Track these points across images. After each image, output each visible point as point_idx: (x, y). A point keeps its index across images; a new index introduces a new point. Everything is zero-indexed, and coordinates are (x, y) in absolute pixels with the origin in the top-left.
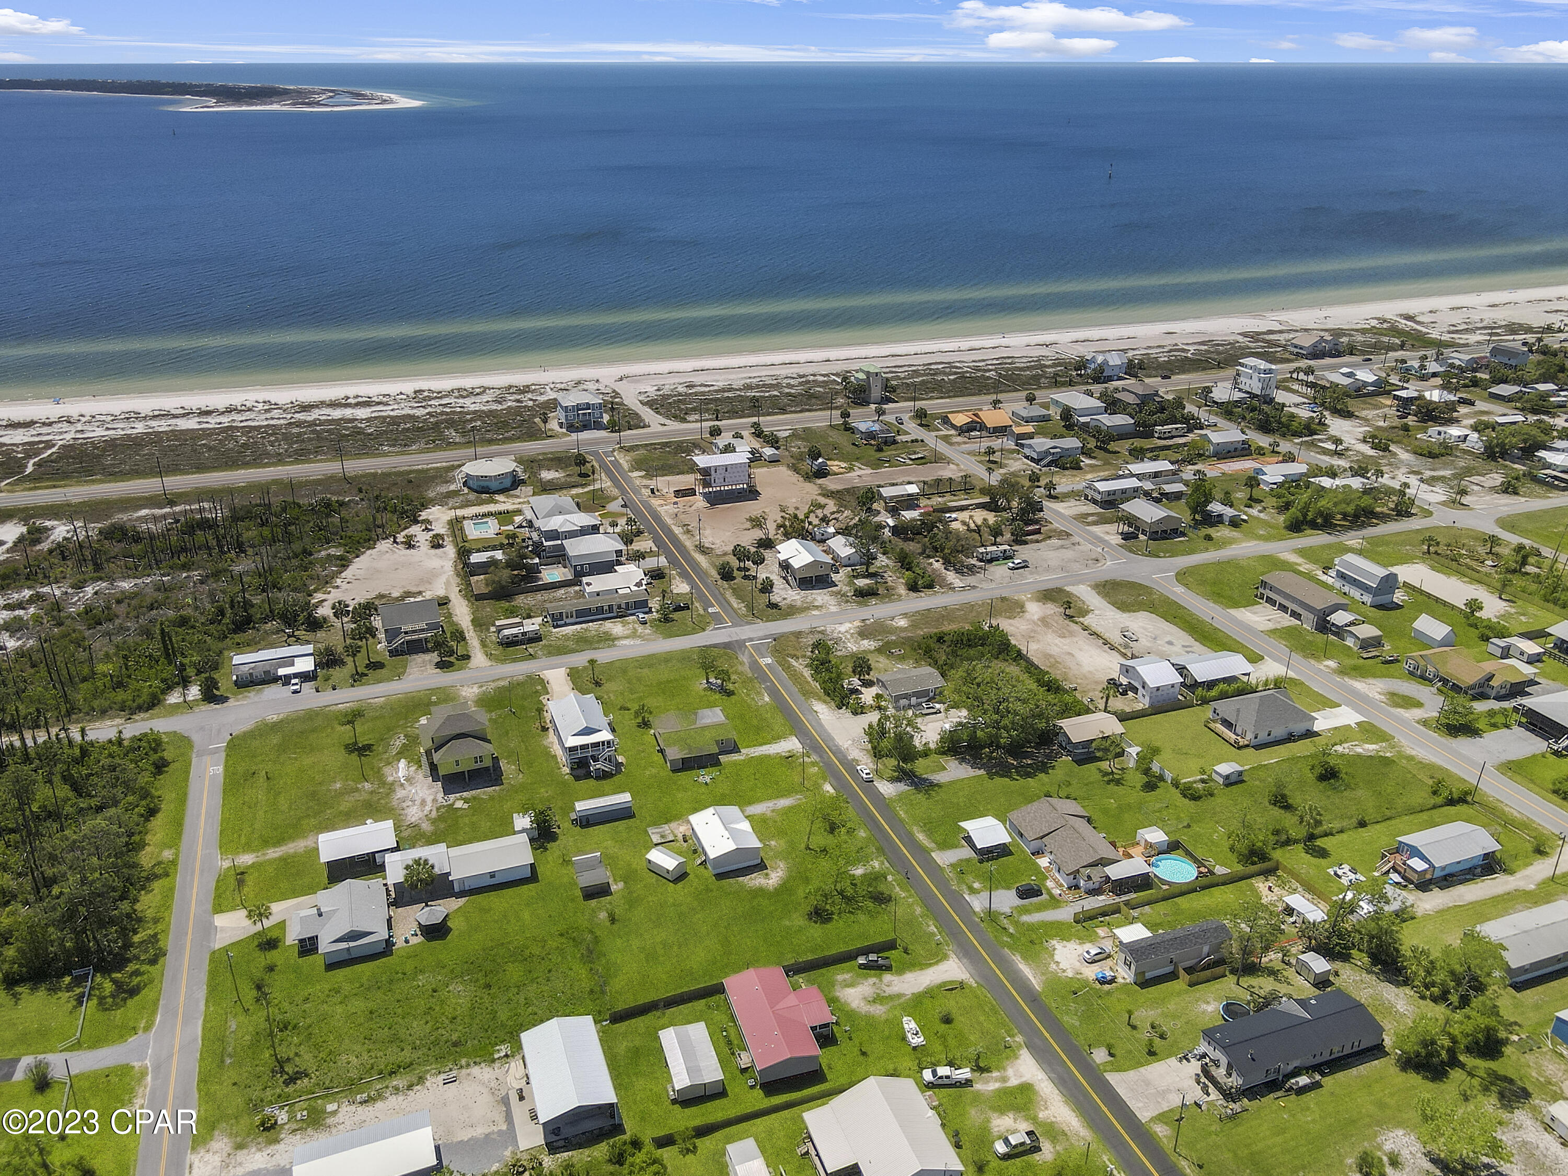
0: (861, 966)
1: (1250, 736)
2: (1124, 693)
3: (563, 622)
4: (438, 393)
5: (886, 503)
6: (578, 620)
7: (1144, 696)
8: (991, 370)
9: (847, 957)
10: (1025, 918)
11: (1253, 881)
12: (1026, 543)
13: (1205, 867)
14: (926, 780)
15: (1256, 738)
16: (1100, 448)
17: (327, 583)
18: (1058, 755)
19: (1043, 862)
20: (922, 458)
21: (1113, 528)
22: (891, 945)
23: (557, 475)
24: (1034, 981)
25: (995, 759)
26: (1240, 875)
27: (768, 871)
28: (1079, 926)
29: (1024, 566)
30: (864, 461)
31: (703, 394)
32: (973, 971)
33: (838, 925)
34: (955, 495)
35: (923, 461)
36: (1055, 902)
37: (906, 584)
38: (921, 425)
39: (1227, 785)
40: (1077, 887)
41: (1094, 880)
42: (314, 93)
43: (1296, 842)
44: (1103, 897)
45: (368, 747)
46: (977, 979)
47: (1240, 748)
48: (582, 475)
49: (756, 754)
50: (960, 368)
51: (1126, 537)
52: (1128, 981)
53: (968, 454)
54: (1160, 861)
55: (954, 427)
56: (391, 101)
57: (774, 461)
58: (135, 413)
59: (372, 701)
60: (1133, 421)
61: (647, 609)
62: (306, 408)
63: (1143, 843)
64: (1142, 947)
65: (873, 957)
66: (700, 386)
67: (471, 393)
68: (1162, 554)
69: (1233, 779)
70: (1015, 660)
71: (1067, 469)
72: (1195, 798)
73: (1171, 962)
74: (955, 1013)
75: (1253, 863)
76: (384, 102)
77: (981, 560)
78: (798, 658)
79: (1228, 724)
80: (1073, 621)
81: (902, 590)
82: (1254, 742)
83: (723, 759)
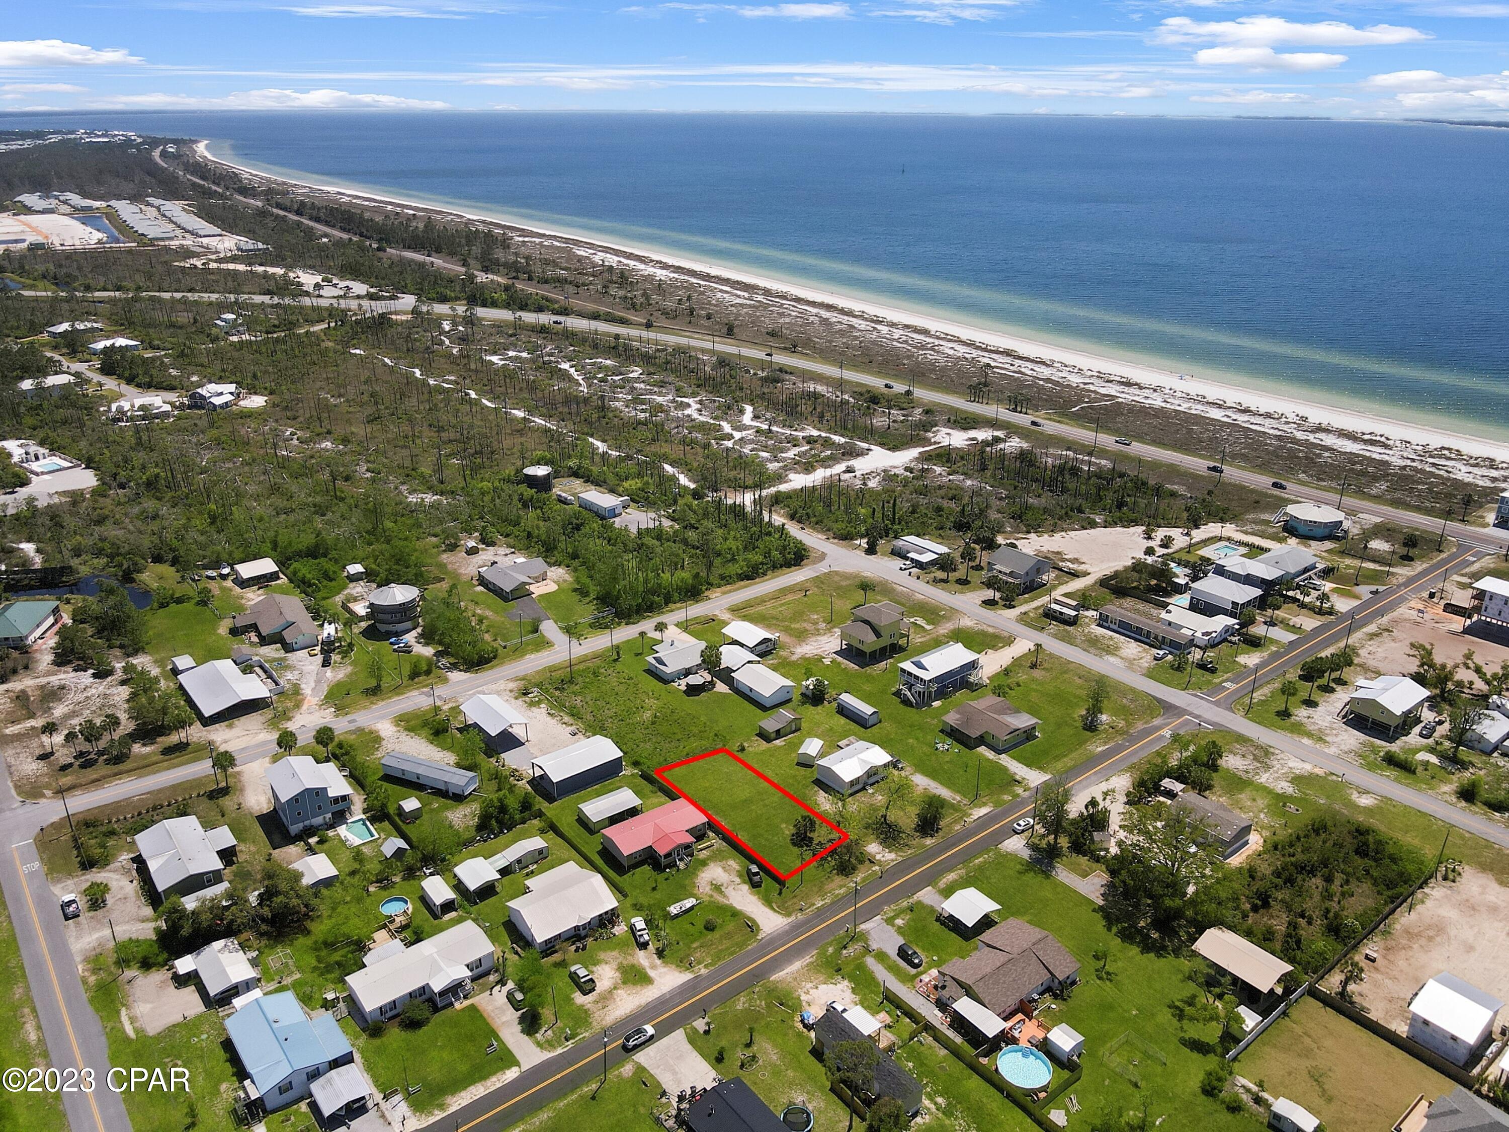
0: (747, 870)
3: (1106, 625)
6: (1120, 630)
10: (871, 960)
14: (1051, 866)
24: (782, 973)
27: (840, 803)
28: (880, 1000)
32: (777, 933)
33: (795, 851)
36: (910, 980)
37: (1461, 786)
41: (945, 993)
44: (940, 1014)
46: (768, 938)
48: (1405, 557)
63: (1048, 1034)
65: (758, 872)
72: (1210, 1091)
74: (720, 931)
83: (982, 749)
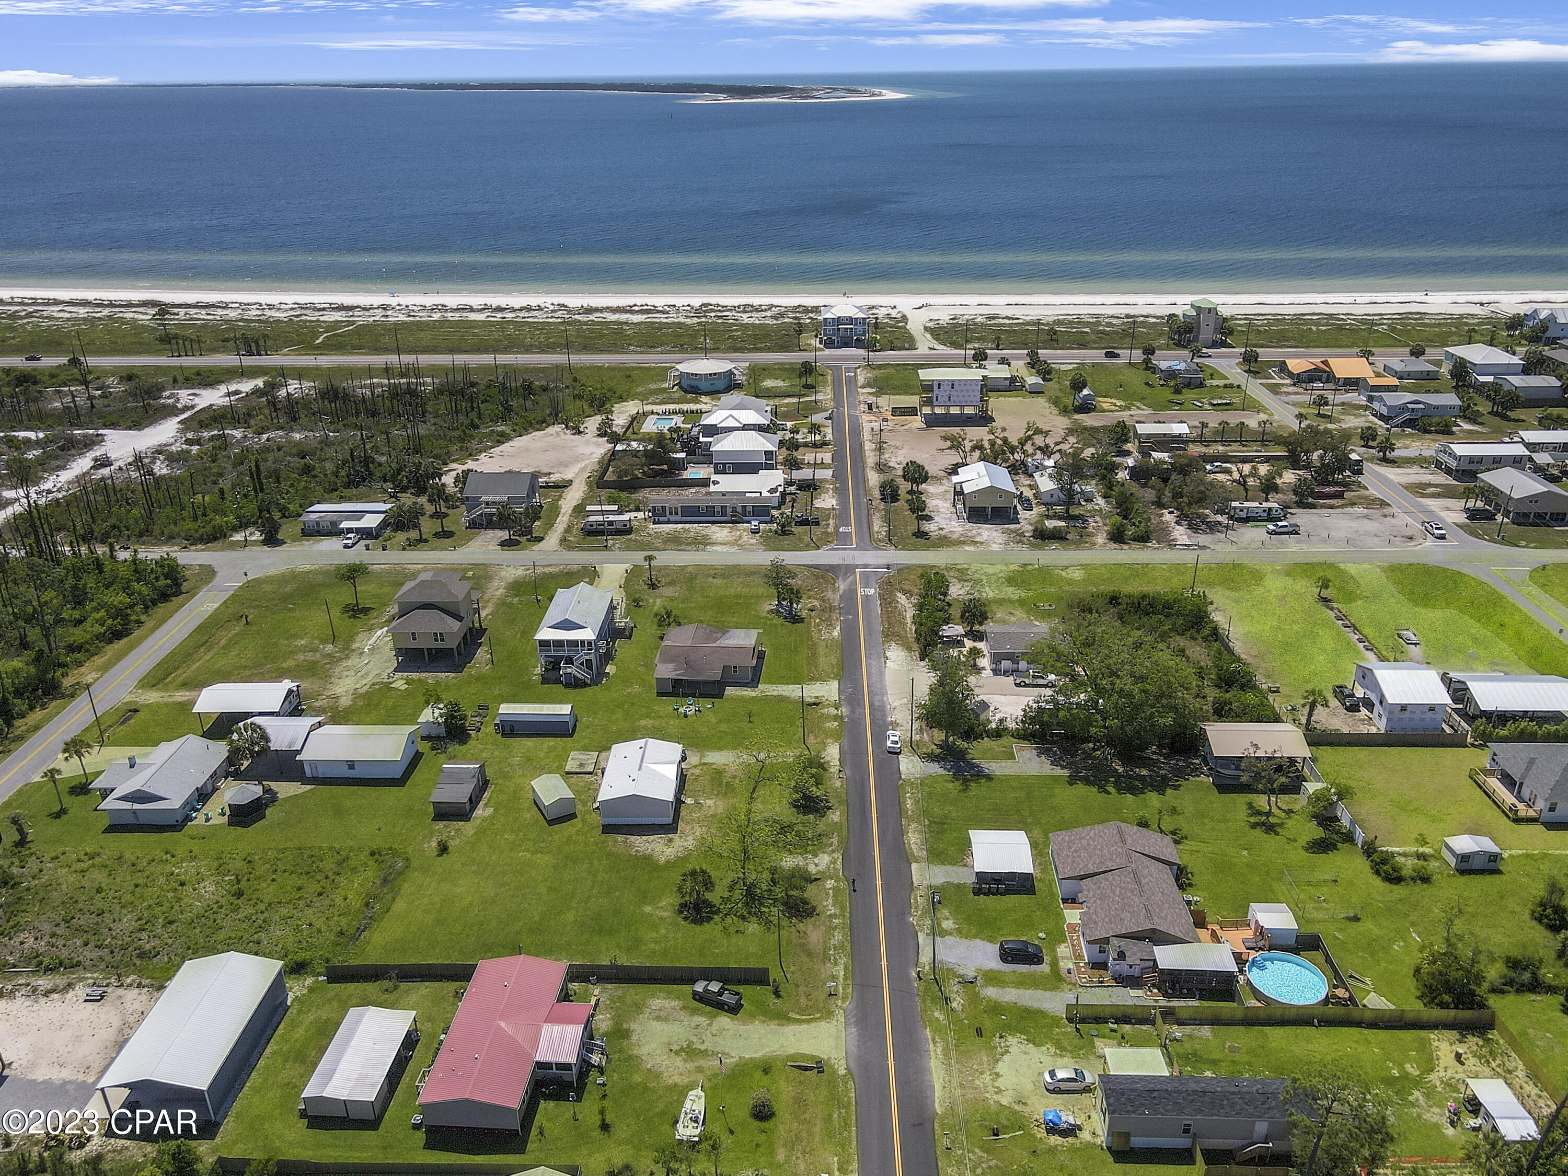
0: (697, 997)
1: (1540, 804)
2: (1353, 708)
3: (665, 519)
4: (723, 307)
5: (1140, 442)
6: (684, 519)
7: (1380, 716)
8: (1385, 324)
9: (685, 977)
10: (991, 992)
11: (1433, 1035)
12: (1313, 506)
13: (1347, 990)
14: (974, 766)
15: (1552, 809)
16: (1496, 414)
17: (470, 455)
18: (1196, 771)
19: (1072, 916)
20: (1226, 404)
21: (1459, 504)
22: (759, 978)
23: (781, 384)
24: (938, 1094)
25: (1094, 758)
26: (1410, 1016)
27: (676, 837)
28: (1070, 1028)
29: (1294, 531)
30: (1146, 402)
31: (1002, 325)
32: (854, 1049)
33: (712, 929)
34: (1244, 446)
35: (1228, 407)
36: (1056, 979)
37: (1109, 533)
38: (1248, 371)
39: (1462, 872)
40: (1103, 966)
41: (1129, 960)
42: (813, 90)
43: (1551, 990)
44: (1140, 993)
45: (366, 610)
46: (852, 1064)
47: (1518, 821)
48: (807, 386)
49: (775, 693)
50: (1345, 320)
51: (1473, 515)
52: (1098, 1141)
53: (1293, 405)
54: (1272, 960)
55: (1290, 375)
56: (880, 94)
57: (1036, 392)
58: (443, 306)
59: (409, 566)
60: (1559, 384)
61: (768, 518)
62: (589, 310)
63: (1253, 926)
64: (1135, 1090)
65: (715, 987)
66: (1003, 318)
67: (757, 309)
68: (1523, 543)
69: (1476, 864)
70: (1205, 639)
71: (1430, 432)
72: (1394, 878)
73: (1186, 1131)
74: (782, 1107)
75: (1443, 1005)
76: (874, 95)
77: (1231, 518)
78: (912, 595)
79: (1508, 781)
80: (1327, 607)
81: (1101, 539)
82: (1547, 816)
83: (730, 691)
